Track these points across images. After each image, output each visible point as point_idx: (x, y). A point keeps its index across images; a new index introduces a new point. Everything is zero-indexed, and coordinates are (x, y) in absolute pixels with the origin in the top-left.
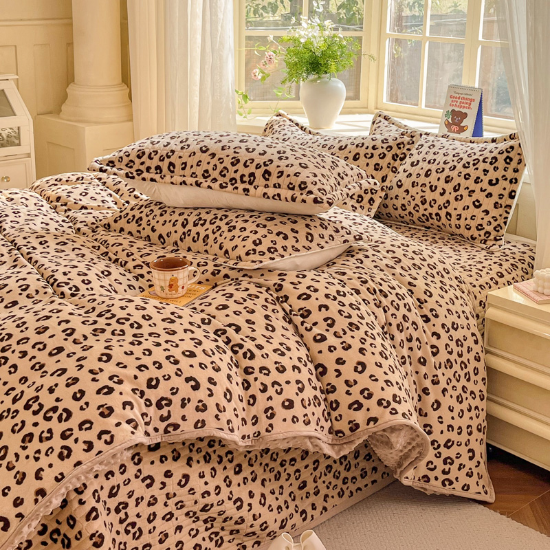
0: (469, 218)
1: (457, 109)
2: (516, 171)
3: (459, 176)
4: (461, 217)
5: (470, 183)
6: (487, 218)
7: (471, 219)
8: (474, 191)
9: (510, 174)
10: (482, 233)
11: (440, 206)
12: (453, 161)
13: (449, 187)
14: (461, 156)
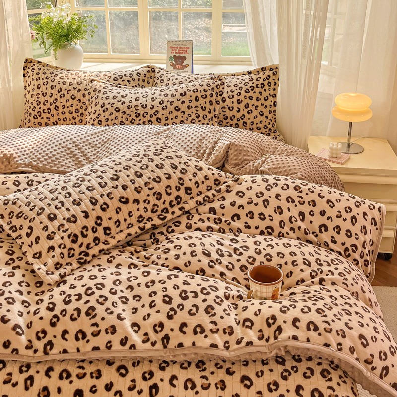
0: (258, 123)
1: (177, 55)
2: (274, 90)
3: (246, 98)
4: (253, 123)
5: (254, 101)
6: (268, 121)
7: (260, 123)
8: (257, 106)
9: (272, 92)
10: (267, 130)
11: (238, 118)
12: (236, 90)
13: (242, 106)
14: (240, 86)
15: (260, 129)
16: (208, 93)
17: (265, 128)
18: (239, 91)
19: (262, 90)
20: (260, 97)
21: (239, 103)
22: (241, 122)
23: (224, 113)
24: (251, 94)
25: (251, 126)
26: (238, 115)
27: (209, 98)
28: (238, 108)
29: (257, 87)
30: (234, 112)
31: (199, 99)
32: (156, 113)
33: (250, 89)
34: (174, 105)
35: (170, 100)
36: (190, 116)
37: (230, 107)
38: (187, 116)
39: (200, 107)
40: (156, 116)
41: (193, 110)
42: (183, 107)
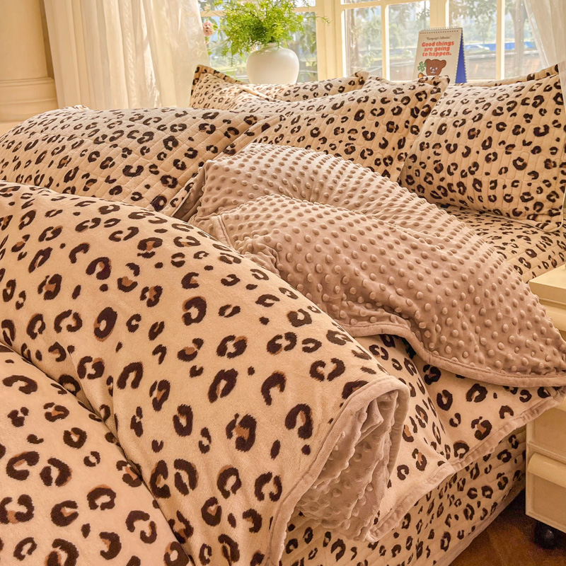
0: (509, 185)
1: (432, 58)
3: (489, 127)
4: (496, 185)
6: (537, 183)
7: (513, 185)
8: (513, 146)
10: (530, 204)
11: (463, 171)
12: (477, 108)
15: (510, 201)
17: (525, 200)
18: (481, 111)
19: (535, 112)
20: (524, 125)
21: (471, 137)
22: (468, 181)
23: (437, 158)
24: (505, 117)
25: (491, 193)
26: (465, 164)
29: (524, 103)
30: (457, 157)
33: (505, 108)
34: (314, 125)
35: (311, 117)
36: (334, 149)
37: (450, 145)
39: (361, 132)
42: (327, 131)
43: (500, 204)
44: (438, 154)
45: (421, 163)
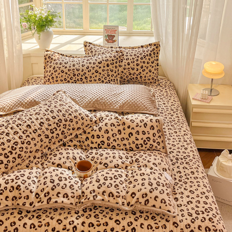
0: (149, 76)
1: (109, 34)
2: (157, 56)
3: (141, 63)
4: (146, 77)
5: (146, 64)
8: (148, 67)
9: (156, 58)
12: (136, 58)
13: (139, 67)
14: (138, 55)
15: (150, 80)
16: (114, 62)
17: (153, 79)
18: (137, 58)
19: (150, 58)
20: (149, 61)
21: (137, 66)
22: (139, 77)
23: (129, 72)
24: (144, 60)
25: (145, 79)
26: (137, 73)
27: (115, 64)
28: (137, 68)
29: (147, 56)
30: (135, 71)
31: (109, 65)
32: (85, 74)
33: (143, 57)
34: (95, 69)
35: (93, 66)
36: (104, 76)
37: (132, 68)
38: (102, 76)
39: (110, 70)
40: (85, 76)
41: (106, 72)
42: (100, 71)
43: (147, 81)
44: (130, 71)
45: (125, 73)
